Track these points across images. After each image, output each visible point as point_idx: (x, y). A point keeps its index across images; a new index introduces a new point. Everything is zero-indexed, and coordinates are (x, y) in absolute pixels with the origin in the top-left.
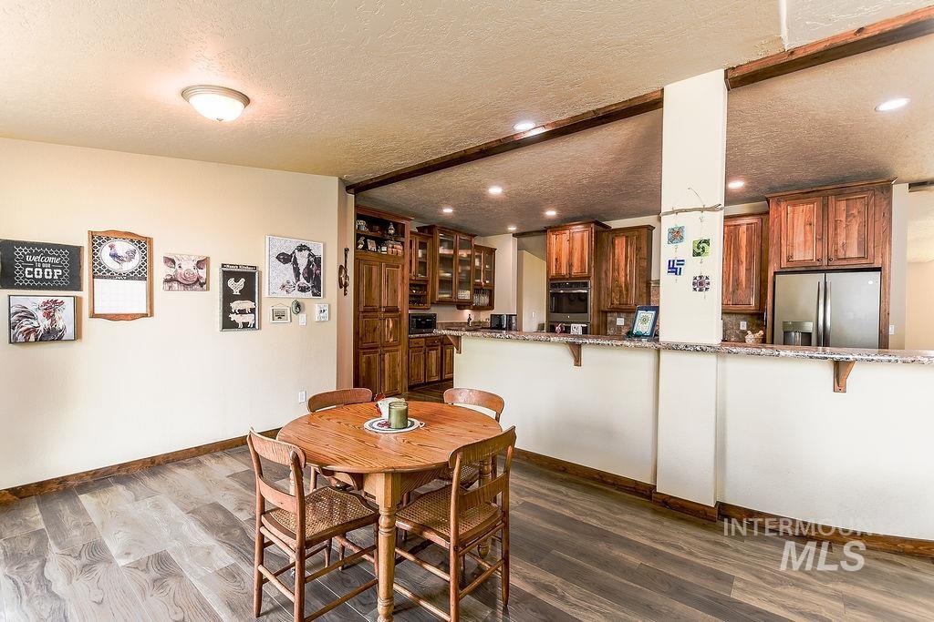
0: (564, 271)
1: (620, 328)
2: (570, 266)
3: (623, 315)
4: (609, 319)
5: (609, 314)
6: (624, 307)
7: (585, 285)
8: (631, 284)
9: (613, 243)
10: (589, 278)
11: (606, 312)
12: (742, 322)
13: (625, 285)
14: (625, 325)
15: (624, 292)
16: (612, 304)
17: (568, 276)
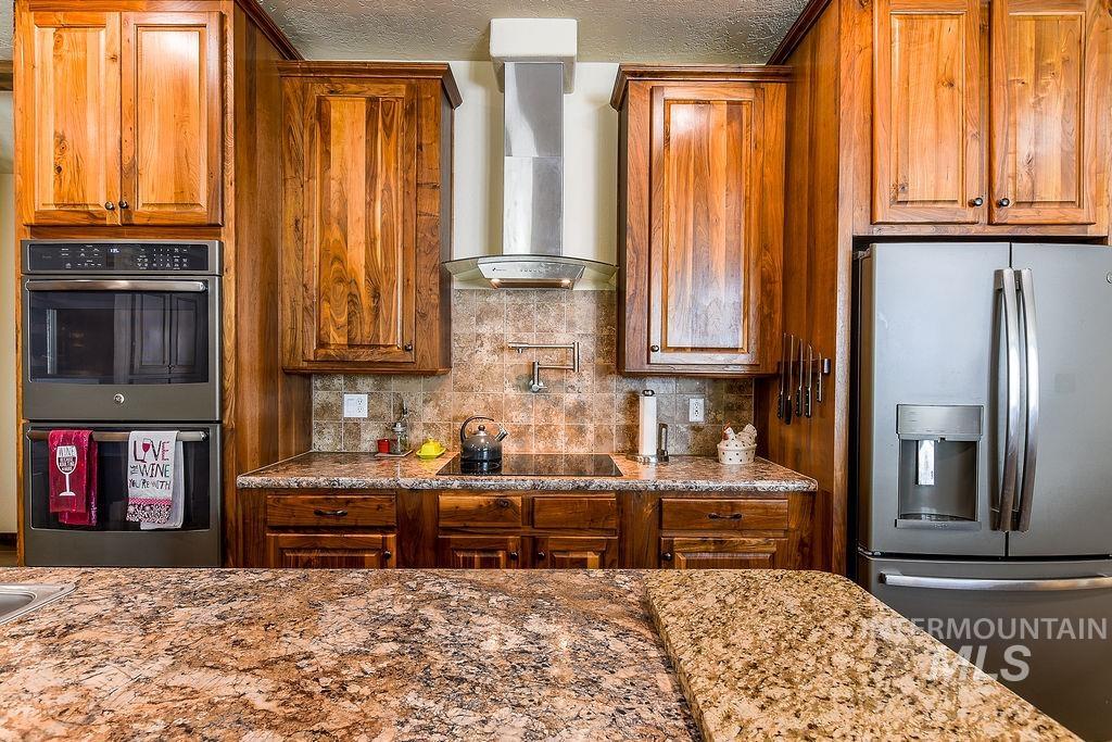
0: (99, 194)
1: (354, 428)
2: (129, 172)
3: (366, 384)
4: (319, 397)
5: (317, 383)
6: (364, 356)
7: (197, 259)
8: (389, 271)
9: (323, 119)
10: (213, 228)
11: (307, 376)
12: (693, 401)
13: (368, 274)
14: (373, 417)
15: (366, 300)
16: (322, 344)
17: (116, 219)
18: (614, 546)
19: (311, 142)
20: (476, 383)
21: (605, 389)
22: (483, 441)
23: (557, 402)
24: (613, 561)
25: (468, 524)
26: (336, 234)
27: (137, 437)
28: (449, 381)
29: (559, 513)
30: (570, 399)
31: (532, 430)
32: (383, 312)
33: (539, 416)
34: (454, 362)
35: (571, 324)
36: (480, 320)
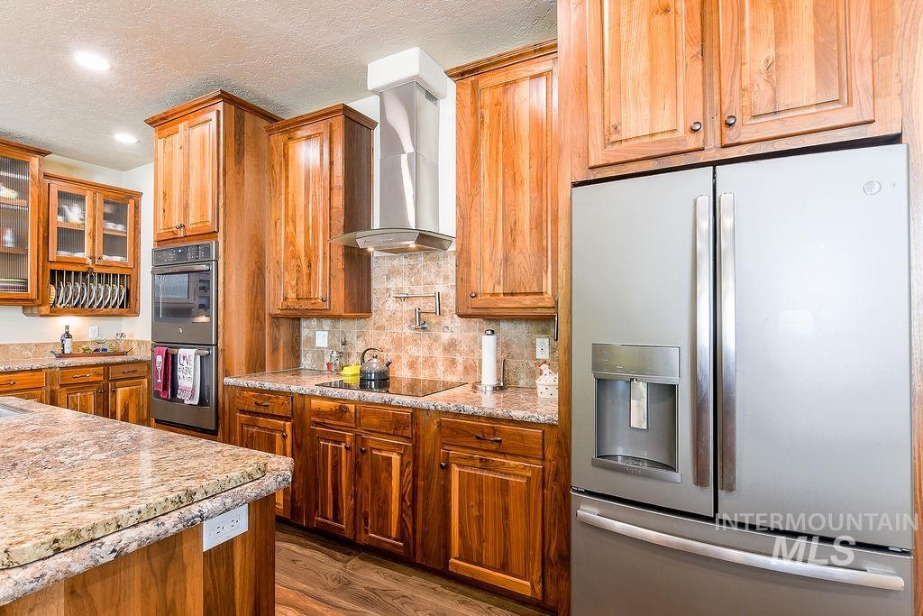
0: (175, 222)
1: (321, 353)
3: (327, 324)
4: (305, 332)
5: (303, 323)
8: (316, 248)
9: (285, 156)
10: (213, 234)
11: (299, 318)
12: (539, 341)
13: (305, 252)
14: (330, 347)
15: (305, 269)
16: (285, 299)
17: (181, 233)
18: (410, 451)
19: (281, 172)
20: (386, 324)
21: (469, 330)
22: (374, 366)
23: (436, 339)
24: (409, 463)
25: (326, 421)
26: (291, 228)
27: (182, 352)
28: (371, 322)
29: (375, 421)
30: (445, 337)
31: (420, 360)
32: (313, 275)
33: (426, 350)
34: (373, 308)
35: (446, 278)
36: (388, 278)
